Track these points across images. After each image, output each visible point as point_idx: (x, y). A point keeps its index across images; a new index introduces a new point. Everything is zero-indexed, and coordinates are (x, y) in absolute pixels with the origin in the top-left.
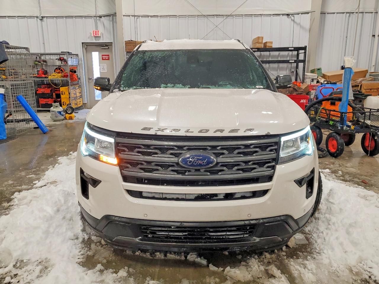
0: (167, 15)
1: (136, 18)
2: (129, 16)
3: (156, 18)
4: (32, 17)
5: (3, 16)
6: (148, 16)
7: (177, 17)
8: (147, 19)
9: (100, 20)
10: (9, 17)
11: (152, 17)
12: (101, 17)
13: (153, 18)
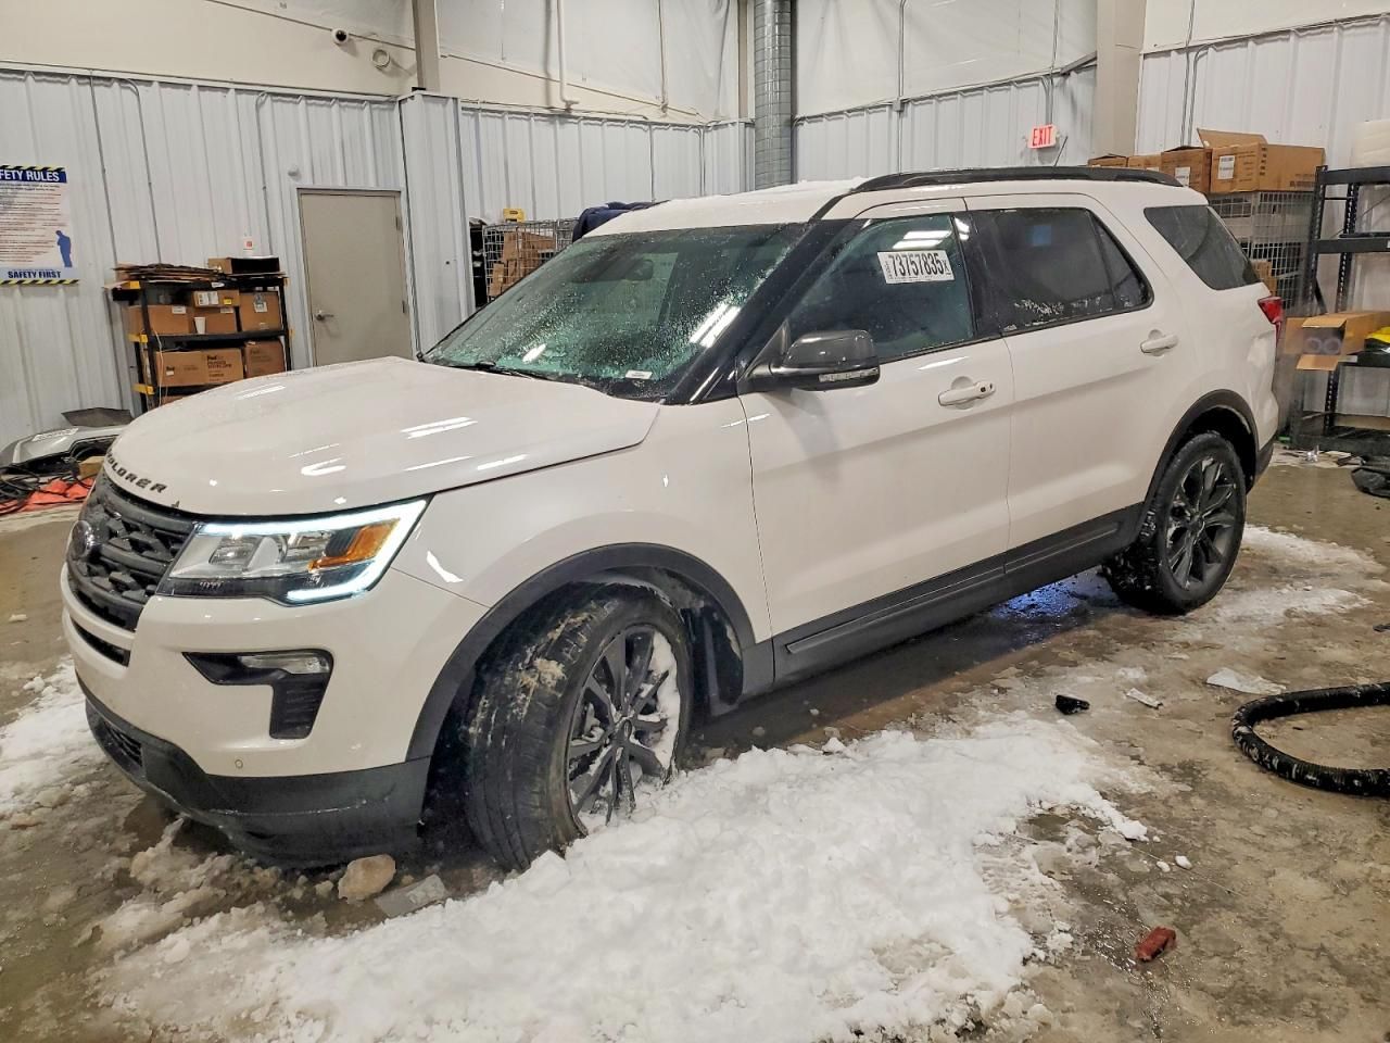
0: (1332, 19)
1: (1192, 55)
2: (1167, 53)
3: (1280, 43)
4: (878, 107)
5: (815, 114)
6: (1244, 40)
7: (1378, 24)
8: (1238, 53)
9: (1063, 85)
10: (830, 115)
11: (1259, 41)
12: (1066, 75)
13: (1266, 45)
